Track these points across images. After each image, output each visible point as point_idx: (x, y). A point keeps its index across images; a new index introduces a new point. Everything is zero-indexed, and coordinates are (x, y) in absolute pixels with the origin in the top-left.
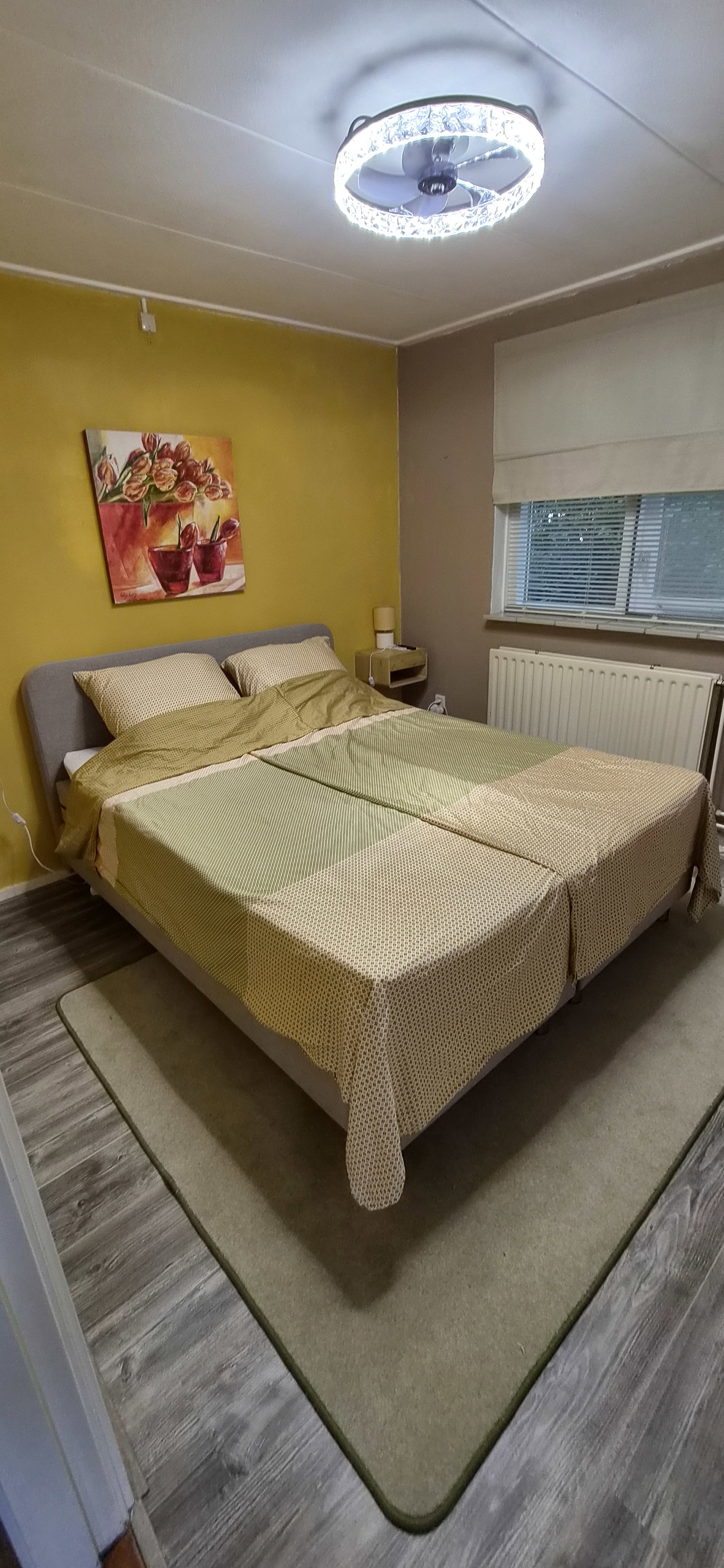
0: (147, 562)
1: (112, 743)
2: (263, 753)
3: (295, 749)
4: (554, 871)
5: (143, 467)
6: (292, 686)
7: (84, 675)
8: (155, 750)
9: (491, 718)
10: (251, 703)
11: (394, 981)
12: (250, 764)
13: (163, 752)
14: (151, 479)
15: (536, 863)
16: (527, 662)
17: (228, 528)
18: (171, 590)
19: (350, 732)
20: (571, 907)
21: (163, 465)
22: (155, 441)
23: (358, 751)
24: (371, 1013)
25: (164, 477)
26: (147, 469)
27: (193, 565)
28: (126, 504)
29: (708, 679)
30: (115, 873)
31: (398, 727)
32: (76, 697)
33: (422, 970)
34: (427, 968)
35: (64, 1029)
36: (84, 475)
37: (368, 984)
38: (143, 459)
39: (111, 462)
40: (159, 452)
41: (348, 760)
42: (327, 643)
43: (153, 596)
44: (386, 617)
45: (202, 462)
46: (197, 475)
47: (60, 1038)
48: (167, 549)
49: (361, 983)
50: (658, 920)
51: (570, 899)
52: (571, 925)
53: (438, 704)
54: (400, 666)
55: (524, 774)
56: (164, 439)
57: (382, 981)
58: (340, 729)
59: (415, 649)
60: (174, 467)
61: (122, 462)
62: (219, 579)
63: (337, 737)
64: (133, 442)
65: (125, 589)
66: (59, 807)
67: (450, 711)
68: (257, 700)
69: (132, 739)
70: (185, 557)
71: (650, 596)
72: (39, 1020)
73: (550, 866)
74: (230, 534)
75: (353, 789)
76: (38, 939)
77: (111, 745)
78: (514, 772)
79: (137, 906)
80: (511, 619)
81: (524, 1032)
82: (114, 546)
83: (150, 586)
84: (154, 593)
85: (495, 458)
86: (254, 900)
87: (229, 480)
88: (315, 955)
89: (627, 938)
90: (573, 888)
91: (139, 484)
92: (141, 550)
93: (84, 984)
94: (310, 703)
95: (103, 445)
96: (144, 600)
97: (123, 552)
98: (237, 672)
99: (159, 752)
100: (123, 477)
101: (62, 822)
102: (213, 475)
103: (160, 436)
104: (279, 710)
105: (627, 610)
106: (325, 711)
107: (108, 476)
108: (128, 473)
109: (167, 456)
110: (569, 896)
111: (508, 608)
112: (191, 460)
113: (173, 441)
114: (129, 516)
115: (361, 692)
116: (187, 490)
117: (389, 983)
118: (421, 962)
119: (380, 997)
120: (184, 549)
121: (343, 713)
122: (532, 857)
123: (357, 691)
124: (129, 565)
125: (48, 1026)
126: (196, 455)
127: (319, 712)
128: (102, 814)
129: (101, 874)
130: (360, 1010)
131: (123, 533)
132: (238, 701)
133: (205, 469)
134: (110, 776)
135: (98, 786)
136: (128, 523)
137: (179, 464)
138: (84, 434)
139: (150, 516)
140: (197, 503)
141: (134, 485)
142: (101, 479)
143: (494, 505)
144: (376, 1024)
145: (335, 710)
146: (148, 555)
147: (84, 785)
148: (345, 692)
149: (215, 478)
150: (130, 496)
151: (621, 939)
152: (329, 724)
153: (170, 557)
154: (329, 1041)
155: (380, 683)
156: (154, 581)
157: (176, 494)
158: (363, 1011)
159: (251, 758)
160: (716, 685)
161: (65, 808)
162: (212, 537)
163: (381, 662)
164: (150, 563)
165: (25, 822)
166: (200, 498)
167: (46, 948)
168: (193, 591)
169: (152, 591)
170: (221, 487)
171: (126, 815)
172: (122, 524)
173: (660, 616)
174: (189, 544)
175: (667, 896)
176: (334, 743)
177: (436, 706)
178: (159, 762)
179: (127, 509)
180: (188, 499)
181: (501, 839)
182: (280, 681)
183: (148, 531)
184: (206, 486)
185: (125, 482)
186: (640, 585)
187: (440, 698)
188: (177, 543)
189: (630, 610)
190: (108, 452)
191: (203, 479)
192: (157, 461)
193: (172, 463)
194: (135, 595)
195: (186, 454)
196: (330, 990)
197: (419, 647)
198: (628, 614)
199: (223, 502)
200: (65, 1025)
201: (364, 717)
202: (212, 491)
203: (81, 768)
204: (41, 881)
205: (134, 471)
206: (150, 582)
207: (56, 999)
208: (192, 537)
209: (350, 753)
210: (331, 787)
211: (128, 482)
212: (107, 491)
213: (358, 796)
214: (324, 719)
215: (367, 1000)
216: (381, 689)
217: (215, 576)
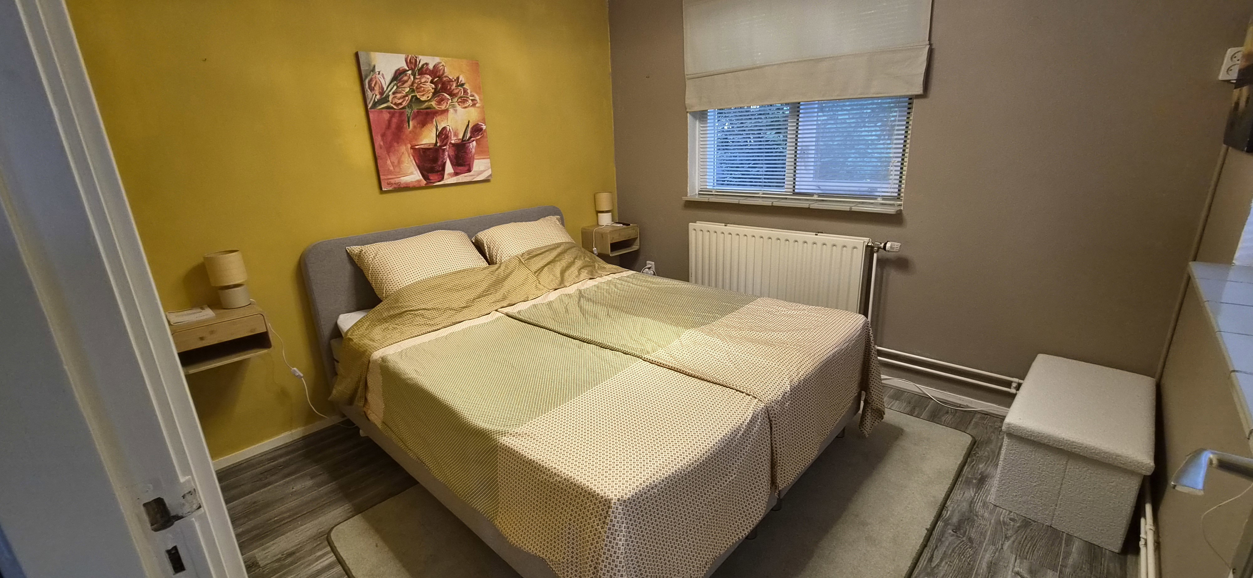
0: (410, 157)
1: (379, 305)
2: (509, 310)
3: (535, 306)
4: (756, 398)
5: (406, 81)
6: (531, 255)
7: (356, 249)
8: (417, 310)
9: (692, 278)
10: (497, 269)
11: (629, 499)
12: (498, 319)
13: (423, 312)
14: (413, 91)
15: (740, 392)
16: (719, 233)
17: (477, 130)
18: (430, 180)
19: (580, 291)
20: (771, 428)
21: (423, 80)
22: (416, 61)
23: (588, 306)
24: (609, 529)
25: (424, 90)
26: (409, 83)
27: (448, 159)
28: (392, 110)
29: (860, 242)
30: (382, 415)
31: (619, 286)
32: (348, 267)
33: (652, 488)
34: (656, 486)
35: (334, 558)
36: (357, 88)
37: (606, 503)
38: (406, 75)
39: (379, 77)
40: (419, 70)
41: (579, 314)
42: (559, 220)
43: (415, 184)
44: (605, 200)
45: (455, 78)
46: (450, 88)
47: (330, 567)
48: (426, 146)
49: (600, 502)
50: (837, 437)
51: (770, 421)
52: (772, 444)
53: (649, 268)
54: (617, 239)
55: (724, 320)
56: (423, 60)
57: (619, 500)
58: (572, 290)
59: (629, 225)
60: (432, 82)
61: (389, 78)
62: (469, 171)
63: (569, 296)
64: (399, 62)
65: (390, 179)
66: (333, 361)
67: (658, 273)
68: (503, 267)
69: (397, 301)
70: (441, 153)
71: (811, 179)
72: (312, 551)
73: (752, 393)
74: (478, 135)
75: (584, 336)
76: (312, 478)
77: (379, 307)
78: (715, 318)
79: (400, 444)
80: (705, 199)
81: (739, 538)
82: (382, 143)
83: (412, 176)
84: (416, 182)
85: (686, 77)
86: (504, 434)
87: (477, 93)
88: (559, 479)
89: (816, 452)
90: (772, 412)
91: (403, 95)
92: (405, 148)
93: (353, 516)
94: (546, 268)
95: (373, 64)
96: (407, 188)
97: (389, 149)
98: (485, 245)
99: (419, 311)
100: (389, 89)
101: (335, 374)
102: (464, 89)
103: (420, 57)
104: (521, 274)
105: (794, 190)
106: (558, 275)
107: (377, 88)
108: (394, 86)
109: (426, 74)
110: (769, 418)
111: (701, 191)
112: (446, 77)
113: (432, 62)
114: (395, 120)
115: (587, 259)
116: (442, 100)
117: (625, 501)
118: (651, 481)
119: (618, 516)
120: (440, 146)
121: (574, 276)
122: (737, 387)
123: (584, 259)
124: (394, 159)
125: (321, 555)
126: (450, 73)
127: (554, 275)
128: (370, 364)
129: (369, 418)
130: (599, 527)
131: (389, 133)
132: (485, 269)
133: (457, 83)
134: (377, 333)
135: (366, 341)
136: (393, 125)
137: (436, 80)
138: (357, 55)
139: (412, 120)
140: (451, 111)
141: (399, 95)
142: (371, 91)
143: (687, 112)
144: (615, 539)
145: (567, 274)
146: (411, 151)
147: (355, 341)
148: (574, 259)
149: (465, 91)
150: (395, 104)
151: (811, 454)
152: (562, 285)
153: (428, 153)
154: (572, 557)
155: (601, 252)
156: (415, 172)
157: (433, 103)
158: (602, 528)
159: (498, 314)
160: (867, 246)
161: (338, 362)
162: (464, 137)
163: (602, 235)
164: (412, 158)
165: (302, 375)
166: (454, 106)
167: (319, 485)
168: (448, 180)
169: (413, 180)
170: (471, 98)
171: (391, 364)
172: (389, 126)
173: (819, 195)
174: (445, 142)
175: (843, 416)
176: (566, 300)
177: (647, 270)
178: (421, 320)
179: (392, 115)
180: (443, 107)
181: (709, 373)
182: (521, 253)
183: (410, 132)
184: (458, 97)
185: (391, 93)
186: (802, 172)
187: (651, 264)
188: (434, 142)
189: (796, 191)
190: (377, 70)
191: (456, 91)
192: (417, 77)
193: (430, 78)
194: (399, 184)
195: (441, 72)
196: (572, 510)
197: (632, 223)
198: (795, 194)
199: (472, 109)
200: (335, 554)
201: (591, 279)
202: (463, 101)
203: (352, 327)
204: (317, 426)
205: (398, 85)
206: (412, 173)
207: (327, 531)
208: (447, 137)
209: (581, 307)
210: (566, 336)
211: (394, 93)
212: (376, 100)
213: (589, 342)
214: (557, 282)
215: (606, 517)
216: (604, 257)
217: (466, 168)
